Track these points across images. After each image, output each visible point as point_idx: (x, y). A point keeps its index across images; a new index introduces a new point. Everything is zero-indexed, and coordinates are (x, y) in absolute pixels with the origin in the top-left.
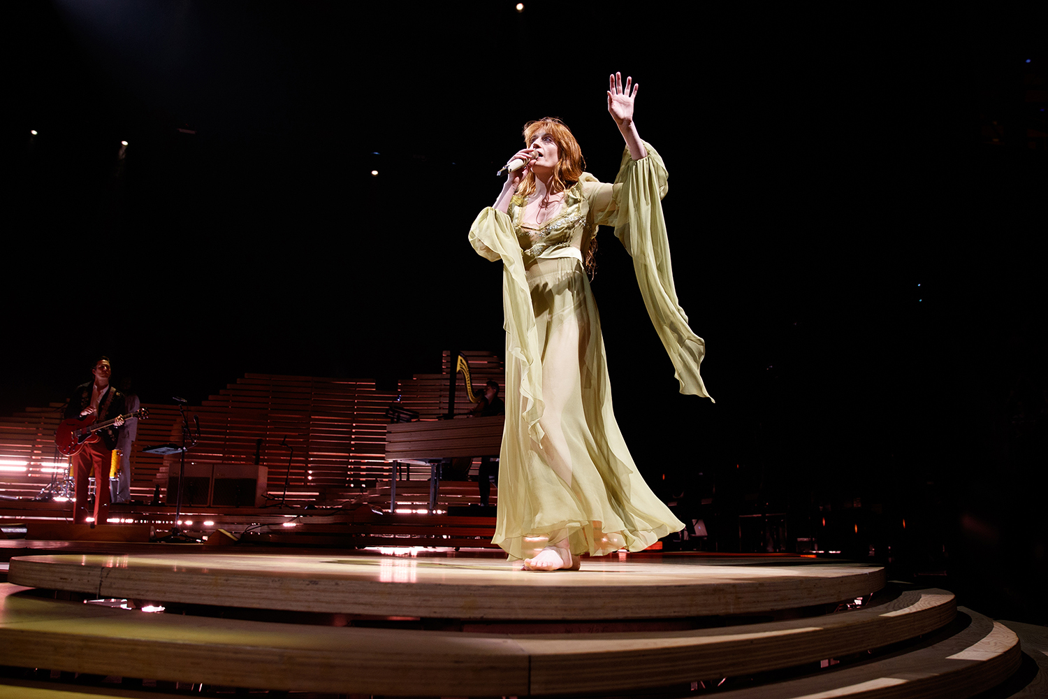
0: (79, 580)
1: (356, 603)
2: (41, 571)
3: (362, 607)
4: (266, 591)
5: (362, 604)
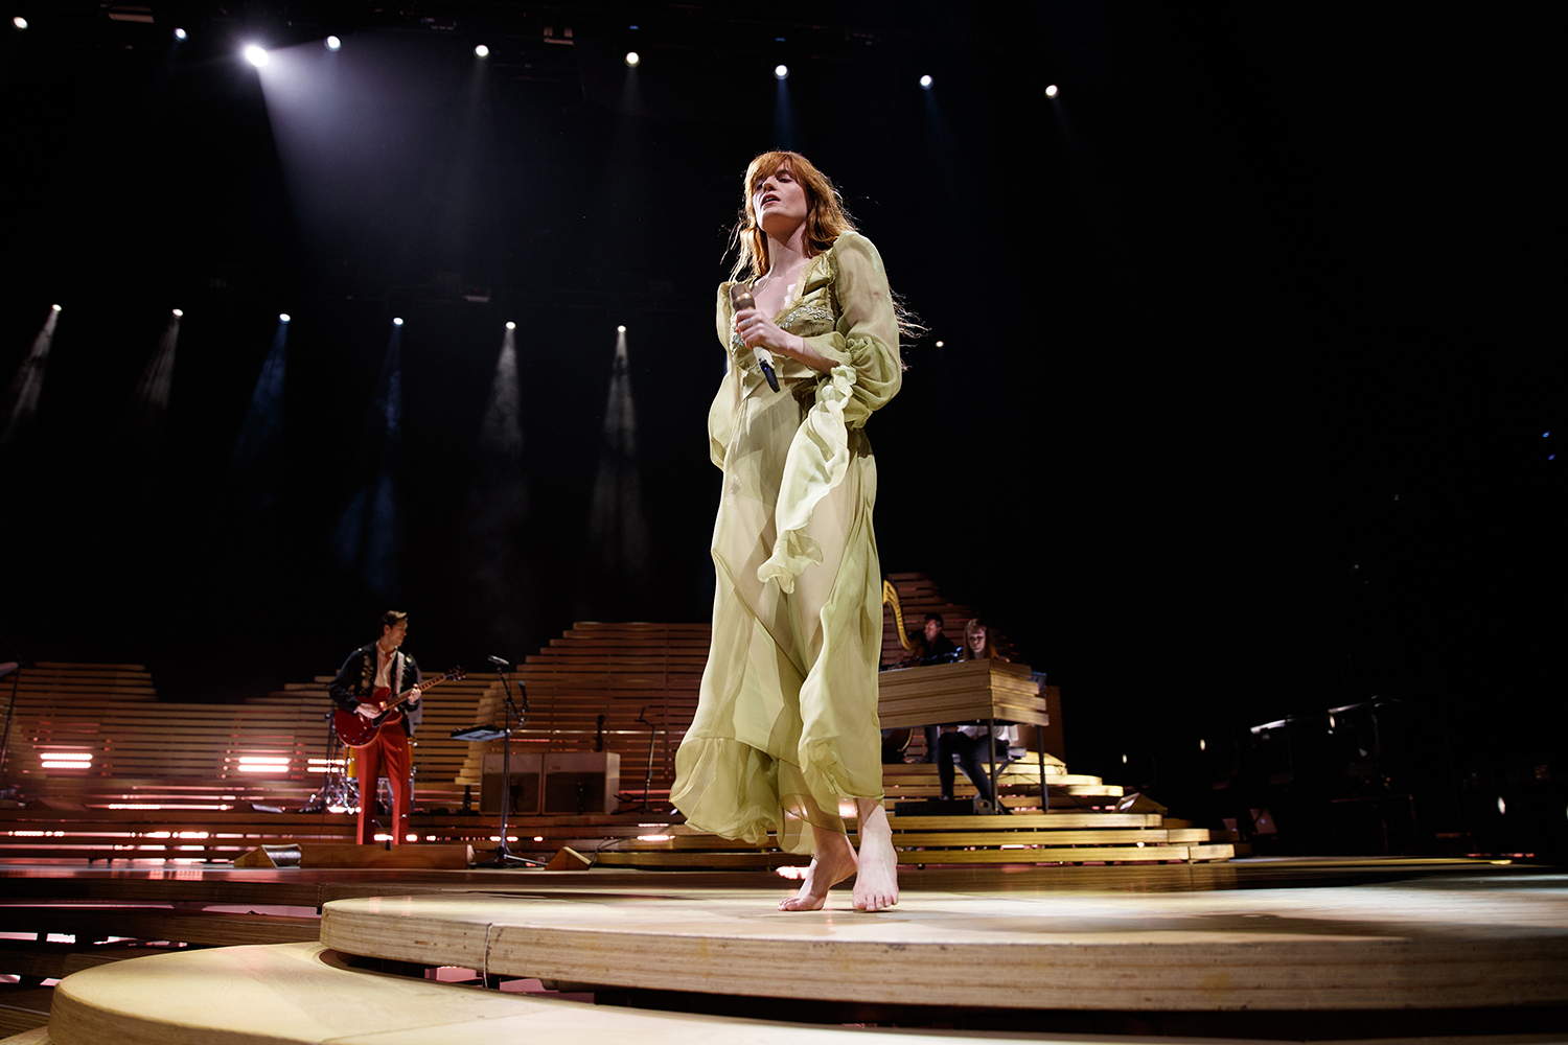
0: (449, 945)
1: (986, 985)
2: (380, 929)
3: (997, 991)
4: (804, 965)
5: (998, 986)
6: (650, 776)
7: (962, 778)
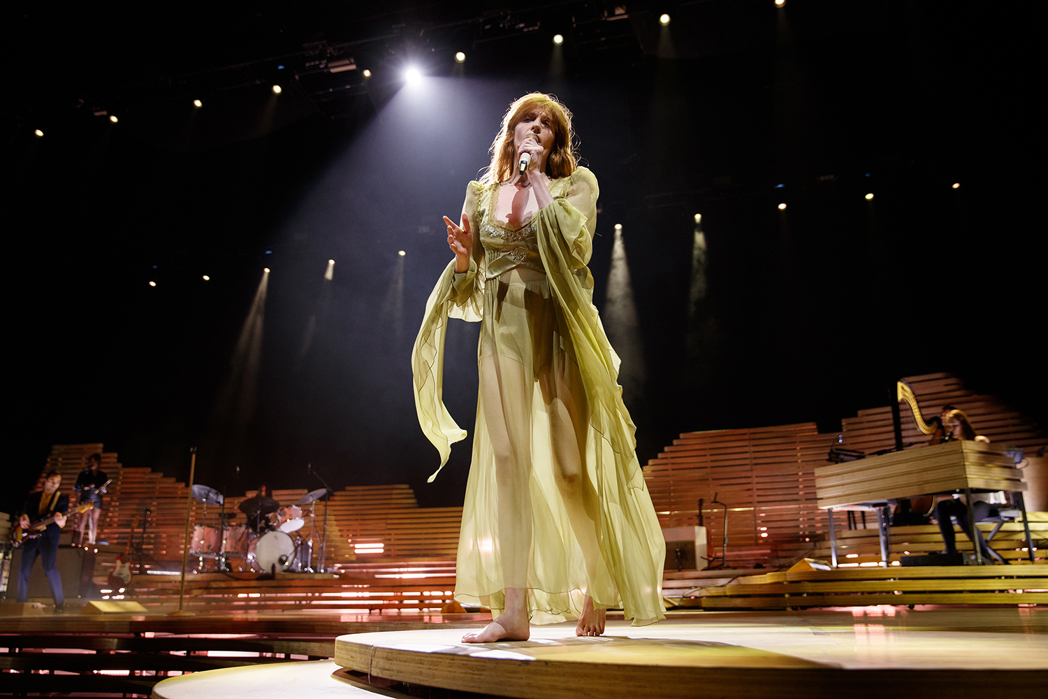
6: (726, 542)
7: (961, 537)
